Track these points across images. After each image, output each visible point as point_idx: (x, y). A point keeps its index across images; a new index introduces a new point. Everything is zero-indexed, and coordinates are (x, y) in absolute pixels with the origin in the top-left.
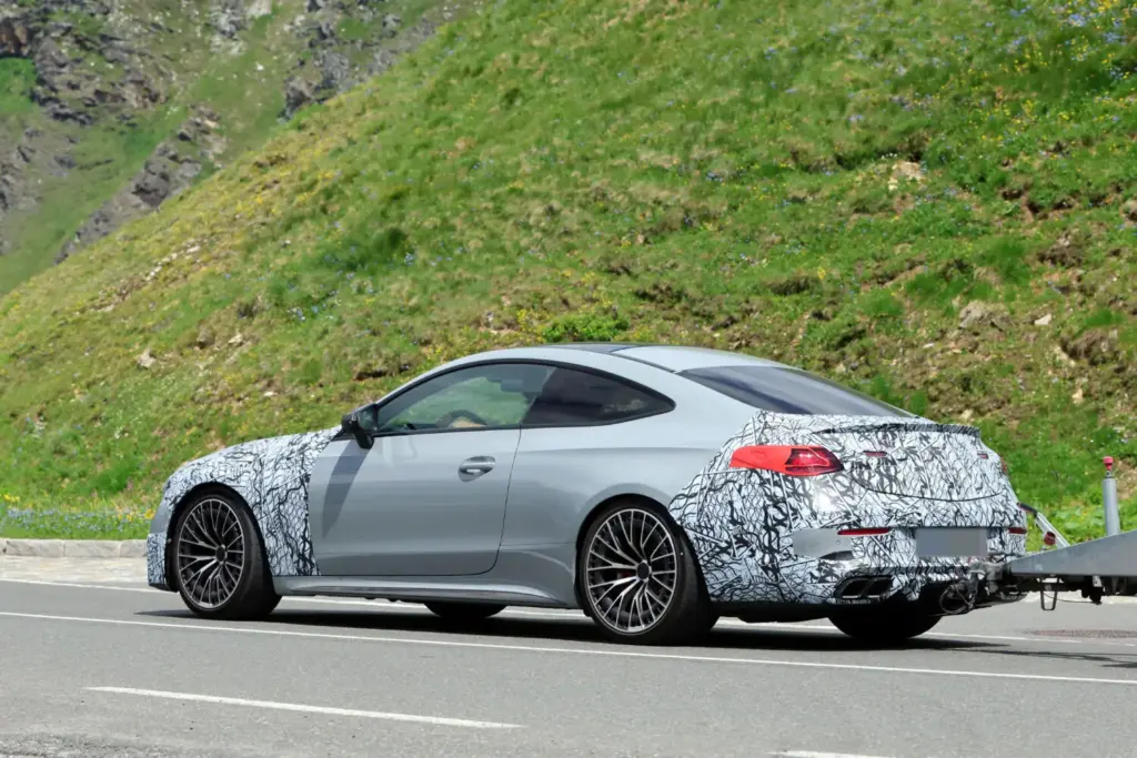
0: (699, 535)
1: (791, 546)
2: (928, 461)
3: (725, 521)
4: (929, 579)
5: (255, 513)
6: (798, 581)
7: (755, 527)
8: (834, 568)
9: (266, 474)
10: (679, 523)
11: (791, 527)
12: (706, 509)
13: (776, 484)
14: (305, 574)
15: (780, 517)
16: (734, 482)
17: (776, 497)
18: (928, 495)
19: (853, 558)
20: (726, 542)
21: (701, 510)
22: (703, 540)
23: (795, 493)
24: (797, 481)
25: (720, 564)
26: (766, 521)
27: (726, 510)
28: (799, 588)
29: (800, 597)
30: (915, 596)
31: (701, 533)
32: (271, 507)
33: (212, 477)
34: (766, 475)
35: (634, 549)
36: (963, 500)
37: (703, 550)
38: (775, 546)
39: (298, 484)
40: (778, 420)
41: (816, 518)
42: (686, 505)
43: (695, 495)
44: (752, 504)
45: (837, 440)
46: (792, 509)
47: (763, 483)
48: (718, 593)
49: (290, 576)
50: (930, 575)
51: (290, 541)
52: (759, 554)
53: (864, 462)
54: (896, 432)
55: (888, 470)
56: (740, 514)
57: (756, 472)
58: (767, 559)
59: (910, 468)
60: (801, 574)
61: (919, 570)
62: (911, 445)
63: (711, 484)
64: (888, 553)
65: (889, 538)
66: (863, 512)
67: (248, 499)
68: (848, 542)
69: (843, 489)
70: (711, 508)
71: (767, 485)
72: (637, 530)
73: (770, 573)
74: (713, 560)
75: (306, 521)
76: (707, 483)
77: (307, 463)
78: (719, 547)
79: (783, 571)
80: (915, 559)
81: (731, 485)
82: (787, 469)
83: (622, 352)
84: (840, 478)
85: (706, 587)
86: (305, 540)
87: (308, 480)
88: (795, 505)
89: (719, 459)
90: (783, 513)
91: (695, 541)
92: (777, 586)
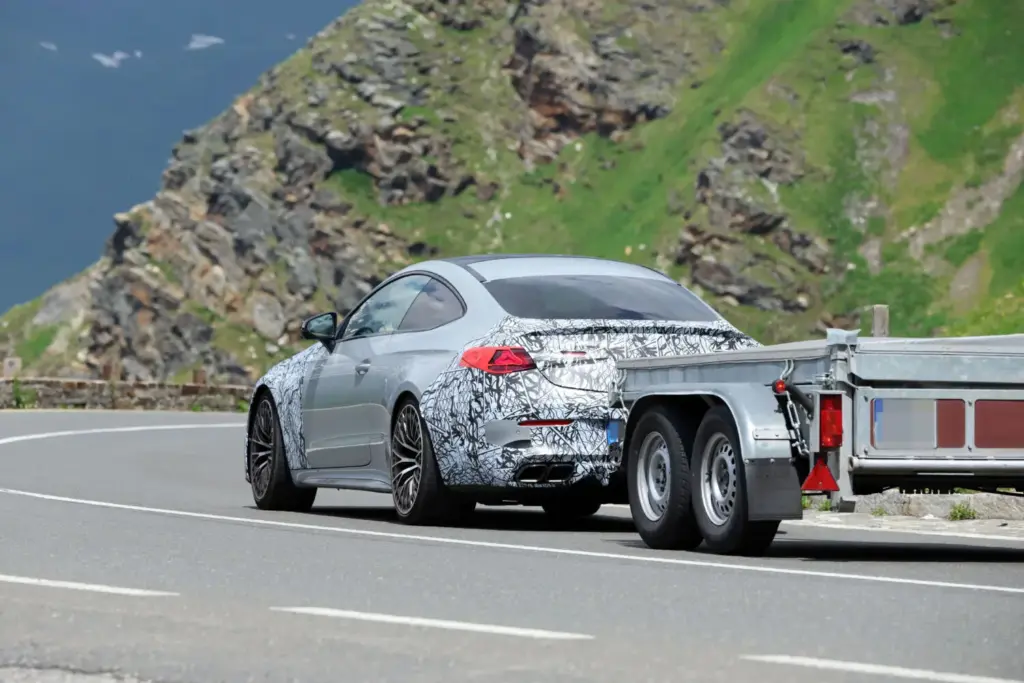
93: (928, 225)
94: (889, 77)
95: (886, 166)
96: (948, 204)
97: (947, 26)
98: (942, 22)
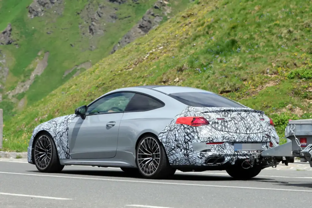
0: (166, 145)
1: (192, 148)
2: (240, 121)
3: (173, 140)
4: (238, 158)
5: (54, 140)
6: (194, 159)
7: (182, 142)
8: (205, 155)
9: (57, 127)
10: (161, 141)
11: (192, 142)
12: (168, 137)
13: (188, 129)
14: (68, 159)
15: (189, 139)
16: (177, 128)
17: (188, 132)
18: (238, 132)
19: (211, 151)
20: (174, 147)
21: (167, 137)
22: (167, 146)
23: (193, 131)
24: (194, 128)
25: (172, 154)
26: (185, 140)
27: (174, 137)
28: (195, 161)
29: (195, 163)
30: (234, 163)
32: (58, 138)
33: (43, 129)
34: (186, 126)
35: (150, 149)
36: (251, 133)
37: (167, 149)
38: (187, 148)
39: (65, 131)
40: (192, 109)
41: (199, 139)
42: (163, 136)
43: (166, 132)
44: (181, 135)
45: (208, 115)
46: (192, 136)
47: (184, 128)
48: (172, 163)
49: (64, 159)
50: (239, 157)
51: (64, 148)
52: (183, 150)
53: (217, 122)
54: (229, 112)
55: (224, 124)
56: (178, 138)
57: (183, 125)
58: (185, 152)
59: (232, 123)
60: (195, 156)
61: (234, 155)
62: (234, 116)
63: (170, 129)
64: (223, 150)
65: (224, 145)
66: (214, 137)
67: (52, 135)
68: (209, 147)
69: (209, 130)
70: (170, 136)
71: (186, 129)
72: (151, 144)
73: (186, 156)
74: (170, 153)
75: (67, 142)
76: (169, 129)
77: (68, 124)
78: (172, 148)
79: (190, 156)
80: (233, 152)
81: (175, 129)
82: (192, 124)
83: (154, 89)
84: (208, 127)
85: (169, 161)
86: (67, 148)
87: (68, 130)
88: (193, 135)
89: (173, 121)
90: (190, 138)
91: (165, 147)
92: (188, 160)
93: (13, 91)
94: (4, 57)
95: (3, 77)
96: (17, 86)
97: (17, 45)
98: (16, 44)
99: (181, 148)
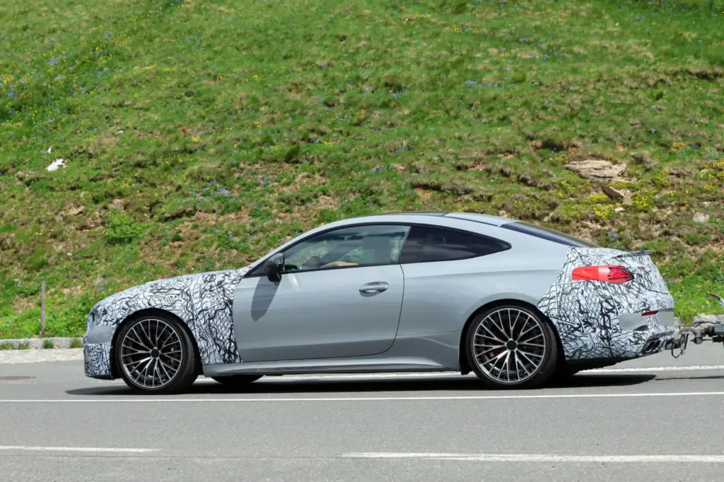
0: (559, 321)
1: (618, 324)
3: (576, 312)
5: (189, 326)
6: (623, 344)
7: (595, 314)
8: (642, 336)
9: (195, 301)
10: (546, 314)
11: (617, 313)
12: (563, 306)
13: (604, 288)
15: (610, 307)
16: (578, 289)
17: (605, 295)
19: (649, 329)
20: (578, 324)
21: (559, 307)
22: (563, 324)
23: (616, 293)
25: (573, 337)
26: (601, 310)
27: (576, 305)
28: (623, 348)
29: (623, 354)
31: (561, 320)
32: (202, 322)
33: (150, 305)
37: (562, 330)
38: (608, 325)
39: (223, 306)
40: (585, 251)
41: (631, 307)
42: (549, 304)
43: (554, 297)
44: (591, 301)
45: (624, 261)
46: (616, 302)
47: (596, 288)
48: (572, 354)
49: (216, 364)
51: (218, 342)
52: (598, 330)
53: (639, 274)
55: (648, 277)
56: (585, 307)
57: (591, 282)
58: (603, 332)
60: (624, 340)
63: (563, 290)
64: (658, 325)
65: (658, 316)
66: (649, 302)
67: (182, 318)
68: (646, 320)
69: (637, 290)
70: (566, 305)
71: (599, 290)
72: (506, 321)
73: (606, 341)
74: (569, 336)
75: (231, 329)
76: (559, 290)
77: (227, 292)
78: (573, 327)
79: (613, 339)
81: (576, 290)
82: (609, 279)
83: (449, 215)
84: (634, 283)
85: (563, 352)
86: (230, 340)
87: (231, 304)
88: (618, 300)
89: (563, 276)
90: (611, 305)
91: (557, 325)
92: (609, 348)
99: (595, 326)
